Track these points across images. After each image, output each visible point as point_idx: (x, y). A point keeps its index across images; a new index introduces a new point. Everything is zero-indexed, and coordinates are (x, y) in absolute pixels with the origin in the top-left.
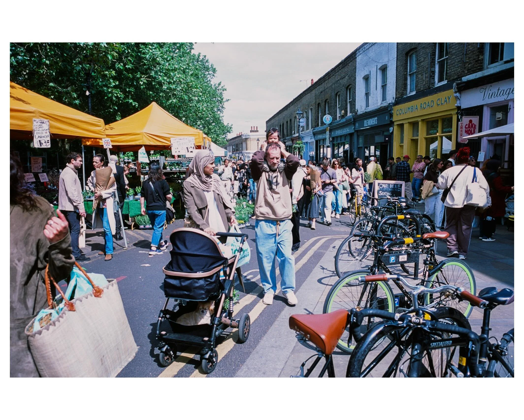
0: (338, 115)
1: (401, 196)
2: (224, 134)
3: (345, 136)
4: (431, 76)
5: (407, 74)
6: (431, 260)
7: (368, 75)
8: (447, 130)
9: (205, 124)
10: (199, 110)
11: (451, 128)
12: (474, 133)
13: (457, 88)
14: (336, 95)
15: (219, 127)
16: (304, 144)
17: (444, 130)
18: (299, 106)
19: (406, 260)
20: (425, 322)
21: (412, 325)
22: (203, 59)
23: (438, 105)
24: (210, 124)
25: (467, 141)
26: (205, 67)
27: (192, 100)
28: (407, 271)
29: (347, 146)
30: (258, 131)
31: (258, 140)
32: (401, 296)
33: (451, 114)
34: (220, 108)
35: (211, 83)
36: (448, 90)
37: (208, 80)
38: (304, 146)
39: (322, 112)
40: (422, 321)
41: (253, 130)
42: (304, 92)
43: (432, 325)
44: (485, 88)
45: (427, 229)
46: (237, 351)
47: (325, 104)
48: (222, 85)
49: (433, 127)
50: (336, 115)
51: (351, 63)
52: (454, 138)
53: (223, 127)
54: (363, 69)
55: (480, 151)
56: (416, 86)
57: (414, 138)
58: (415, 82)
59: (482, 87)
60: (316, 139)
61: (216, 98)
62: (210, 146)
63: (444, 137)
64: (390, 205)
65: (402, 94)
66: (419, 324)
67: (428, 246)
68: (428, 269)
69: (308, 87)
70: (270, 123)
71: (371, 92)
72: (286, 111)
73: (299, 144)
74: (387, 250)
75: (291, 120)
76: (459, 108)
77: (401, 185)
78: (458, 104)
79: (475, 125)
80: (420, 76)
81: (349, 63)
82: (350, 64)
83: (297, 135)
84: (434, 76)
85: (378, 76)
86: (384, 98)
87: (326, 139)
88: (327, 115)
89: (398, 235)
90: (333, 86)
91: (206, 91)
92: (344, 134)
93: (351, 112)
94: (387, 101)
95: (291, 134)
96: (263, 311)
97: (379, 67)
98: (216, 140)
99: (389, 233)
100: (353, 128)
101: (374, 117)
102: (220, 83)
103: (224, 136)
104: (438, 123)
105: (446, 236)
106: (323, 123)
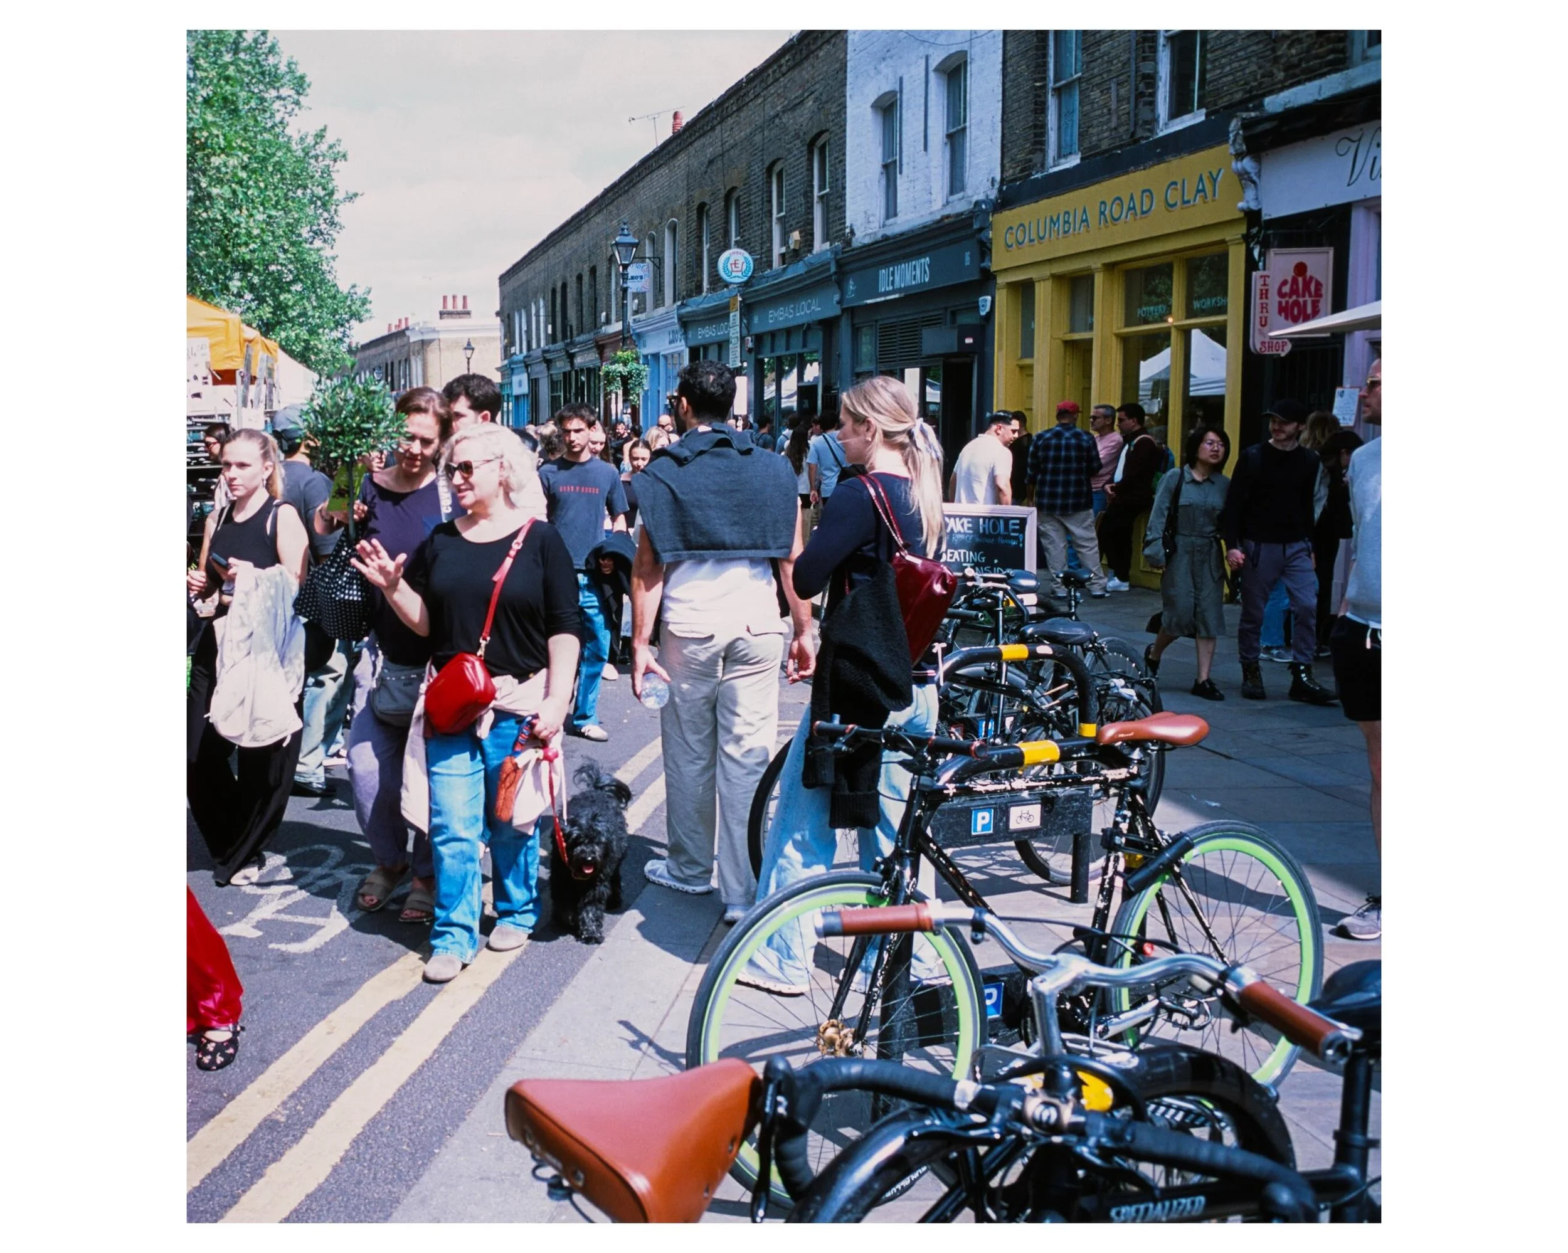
0: (777, 250)
1: (1021, 565)
2: (338, 324)
3: (806, 329)
4: (1140, 95)
5: (1044, 87)
6: (1132, 829)
7: (892, 93)
8: (1208, 303)
9: (265, 287)
10: (237, 235)
11: (1225, 294)
12: (1315, 314)
13: (1246, 139)
14: (769, 170)
15: (318, 297)
16: (646, 363)
17: (1197, 305)
18: (625, 217)
19: (1036, 823)
20: (1082, 1119)
21: (1026, 1131)
22: (256, 41)
23: (1170, 206)
24: (284, 287)
25: (1288, 347)
26: (263, 73)
27: (210, 196)
28: (1041, 869)
29: (813, 372)
30: (468, 313)
31: (469, 347)
32: (1011, 976)
33: (1223, 242)
34: (323, 226)
35: (288, 131)
36: (1211, 147)
37: (277, 119)
38: (646, 370)
39: (713, 239)
40: (1068, 1116)
41: (450, 308)
42: (644, 162)
43: (1113, 1135)
44: (1355, 137)
45: (1122, 699)
46: (343, 1192)
47: (727, 208)
48: (330, 138)
49: (1152, 292)
50: (770, 250)
51: (827, 47)
52: (1234, 334)
53: (334, 297)
54: (872, 73)
55: (1341, 385)
56: (1080, 135)
57: (1077, 336)
58: (1076, 116)
59: (1344, 132)
60: (692, 343)
61: (305, 187)
62: (271, 372)
63: (1196, 334)
64: (976, 601)
65: (1027, 167)
66: (1056, 1128)
67: (1121, 773)
68: (1121, 867)
69: (660, 142)
70: (513, 283)
71: (905, 160)
72: (574, 236)
73: (625, 364)
74: (951, 789)
75: (593, 271)
76: (1252, 217)
77: (1023, 522)
78: (1248, 201)
79: (1319, 285)
80: (1095, 94)
81: (820, 48)
82: (821, 54)
83: (617, 327)
84: (1153, 95)
85: (932, 97)
86: (956, 183)
87: (728, 341)
88: (734, 250)
89: (1009, 721)
90: (758, 138)
91: (263, 161)
92: (800, 322)
93: (826, 238)
94: (969, 192)
95: (596, 325)
96: (457, 1027)
97: (934, 64)
98: (307, 348)
99: (971, 714)
100: (837, 297)
101: (919, 254)
102: (324, 130)
103: (337, 334)
104: (1170, 277)
105: (1195, 735)
106: (717, 282)
